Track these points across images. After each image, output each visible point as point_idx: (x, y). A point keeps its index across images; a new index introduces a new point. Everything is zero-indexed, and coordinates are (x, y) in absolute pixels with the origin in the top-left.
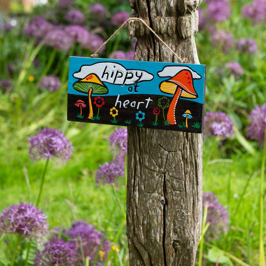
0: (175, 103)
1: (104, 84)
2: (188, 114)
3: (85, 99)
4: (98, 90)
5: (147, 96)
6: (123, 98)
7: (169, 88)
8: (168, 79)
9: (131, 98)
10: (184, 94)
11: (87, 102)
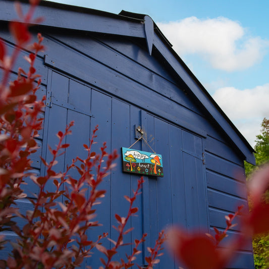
0: (155, 167)
1: (135, 159)
2: (159, 170)
3: (129, 164)
4: (133, 160)
5: (148, 164)
6: (141, 164)
7: (153, 161)
8: (153, 159)
9: (143, 164)
10: (157, 164)
11: (130, 165)
